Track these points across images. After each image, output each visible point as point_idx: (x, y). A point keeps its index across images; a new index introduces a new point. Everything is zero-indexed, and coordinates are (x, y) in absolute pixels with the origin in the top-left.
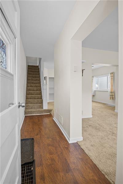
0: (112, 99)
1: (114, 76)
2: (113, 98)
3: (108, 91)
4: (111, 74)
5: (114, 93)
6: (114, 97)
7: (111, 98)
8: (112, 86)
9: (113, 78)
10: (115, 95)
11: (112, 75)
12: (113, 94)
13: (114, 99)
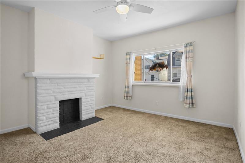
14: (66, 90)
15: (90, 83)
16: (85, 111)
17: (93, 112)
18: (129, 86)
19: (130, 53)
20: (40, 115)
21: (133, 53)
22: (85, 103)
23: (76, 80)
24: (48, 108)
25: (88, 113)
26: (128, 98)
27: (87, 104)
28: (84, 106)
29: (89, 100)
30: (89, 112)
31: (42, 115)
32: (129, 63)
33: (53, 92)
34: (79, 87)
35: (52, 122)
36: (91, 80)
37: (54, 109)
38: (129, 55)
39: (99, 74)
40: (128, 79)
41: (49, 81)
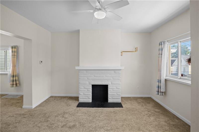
0: (15, 86)
1: (17, 52)
2: (16, 84)
3: (7, 74)
4: (12, 48)
5: (18, 76)
6: (17, 82)
7: (13, 85)
8: (14, 66)
9: (16, 54)
10: (19, 80)
11: (14, 49)
12: (17, 78)
13: (18, 85)
14: (95, 78)
15: (116, 74)
16: (111, 96)
17: (119, 99)
18: (160, 80)
19: (163, 43)
20: (80, 91)
21: (167, 42)
22: (111, 90)
23: (103, 72)
24: (85, 88)
25: (113, 97)
26: (159, 93)
27: (113, 91)
28: (110, 92)
29: (115, 87)
30: (115, 97)
31: (82, 91)
32: (162, 54)
33: (88, 79)
34: (106, 77)
35: (87, 97)
36: (117, 71)
37: (88, 89)
38: (162, 44)
39: (124, 67)
40: (160, 72)
41: (85, 72)
